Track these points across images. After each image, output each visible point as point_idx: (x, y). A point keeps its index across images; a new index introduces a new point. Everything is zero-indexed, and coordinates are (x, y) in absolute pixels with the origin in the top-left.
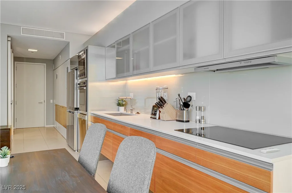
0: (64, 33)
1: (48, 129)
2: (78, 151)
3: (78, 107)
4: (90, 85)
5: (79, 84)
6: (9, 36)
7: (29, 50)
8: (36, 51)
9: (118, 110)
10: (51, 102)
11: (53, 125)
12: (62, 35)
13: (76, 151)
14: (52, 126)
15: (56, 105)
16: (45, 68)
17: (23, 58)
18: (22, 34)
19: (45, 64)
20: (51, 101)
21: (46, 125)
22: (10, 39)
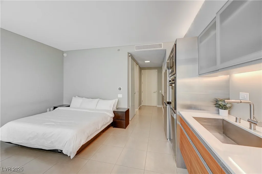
0: (162, 43)
2: (170, 140)
3: (170, 101)
4: (178, 81)
5: (170, 81)
6: (130, 53)
7: (146, 62)
8: (149, 62)
9: (218, 113)
10: (160, 92)
12: (160, 45)
13: (169, 140)
14: (161, 106)
15: (162, 94)
16: (157, 72)
18: (135, 50)
19: (157, 70)
22: (130, 55)
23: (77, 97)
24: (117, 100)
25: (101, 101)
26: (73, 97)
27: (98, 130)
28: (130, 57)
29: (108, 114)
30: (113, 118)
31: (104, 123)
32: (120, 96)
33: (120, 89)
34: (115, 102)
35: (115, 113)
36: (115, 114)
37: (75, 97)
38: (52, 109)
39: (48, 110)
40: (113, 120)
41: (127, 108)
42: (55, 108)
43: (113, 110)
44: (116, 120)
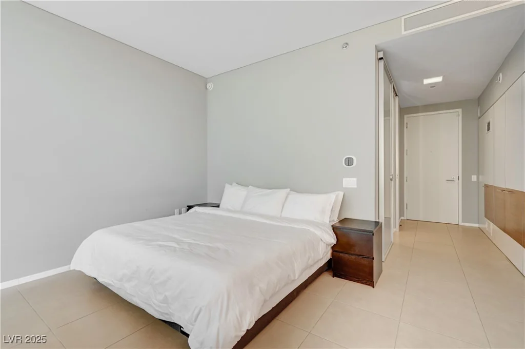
1: (466, 230)
6: (383, 45)
8: (439, 79)
10: (473, 180)
11: (478, 223)
14: (477, 225)
15: (486, 186)
16: (460, 118)
17: (418, 106)
18: (403, 33)
19: (460, 110)
20: (474, 178)
21: (463, 222)
22: (381, 55)
23: (234, 184)
24: (341, 194)
25: (294, 197)
26: (227, 186)
27: (294, 281)
28: (382, 63)
29: (318, 233)
30: (332, 248)
31: (309, 259)
32: (350, 183)
33: (349, 162)
34: (335, 202)
35: (338, 232)
36: (338, 237)
37: (231, 185)
38: (184, 209)
39: (176, 211)
40: (333, 254)
41: (374, 220)
42: (190, 207)
43: (333, 223)
44: (341, 254)
